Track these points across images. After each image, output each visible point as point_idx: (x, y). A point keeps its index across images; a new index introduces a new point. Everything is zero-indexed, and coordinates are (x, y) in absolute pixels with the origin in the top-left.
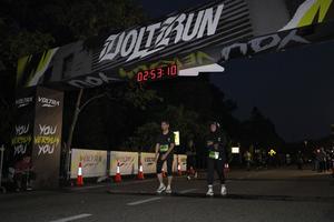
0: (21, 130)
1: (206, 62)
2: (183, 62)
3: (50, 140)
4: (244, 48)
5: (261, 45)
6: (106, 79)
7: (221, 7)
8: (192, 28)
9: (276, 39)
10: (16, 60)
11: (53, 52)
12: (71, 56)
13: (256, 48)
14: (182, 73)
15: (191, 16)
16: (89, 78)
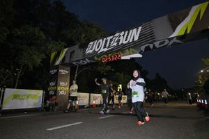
0: (52, 84)
2: (123, 53)
3: (64, 88)
4: (151, 46)
5: (160, 45)
6: (88, 61)
7: (140, 28)
8: (127, 38)
9: (167, 42)
10: (50, 54)
11: (66, 50)
12: (74, 51)
15: (127, 32)
16: (81, 61)
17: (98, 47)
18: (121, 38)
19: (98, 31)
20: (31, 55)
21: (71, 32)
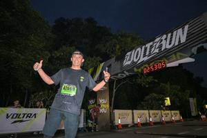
0: (92, 102)
2: (168, 60)
3: (104, 106)
6: (127, 74)
8: (171, 41)
11: (102, 64)
12: (111, 65)
14: (169, 65)
15: (170, 35)
16: (119, 75)
17: (136, 57)
18: (164, 42)
19: (133, 39)
21: (105, 46)
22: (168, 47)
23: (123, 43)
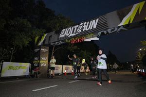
0: (36, 59)
1: (93, 37)
2: (86, 37)
3: (45, 62)
4: (105, 32)
5: (111, 31)
7: (97, 19)
8: (88, 26)
9: (116, 29)
10: (35, 37)
11: (46, 35)
12: (51, 36)
13: (110, 32)
14: (85, 40)
15: (88, 22)
16: (56, 43)
17: (68, 33)
18: (84, 26)
20: (21, 39)
22: (87, 30)
23: (62, 23)
